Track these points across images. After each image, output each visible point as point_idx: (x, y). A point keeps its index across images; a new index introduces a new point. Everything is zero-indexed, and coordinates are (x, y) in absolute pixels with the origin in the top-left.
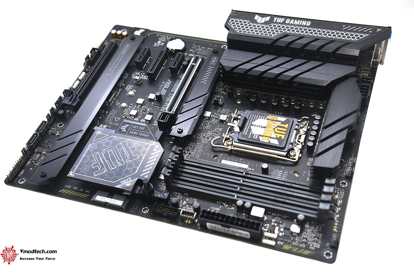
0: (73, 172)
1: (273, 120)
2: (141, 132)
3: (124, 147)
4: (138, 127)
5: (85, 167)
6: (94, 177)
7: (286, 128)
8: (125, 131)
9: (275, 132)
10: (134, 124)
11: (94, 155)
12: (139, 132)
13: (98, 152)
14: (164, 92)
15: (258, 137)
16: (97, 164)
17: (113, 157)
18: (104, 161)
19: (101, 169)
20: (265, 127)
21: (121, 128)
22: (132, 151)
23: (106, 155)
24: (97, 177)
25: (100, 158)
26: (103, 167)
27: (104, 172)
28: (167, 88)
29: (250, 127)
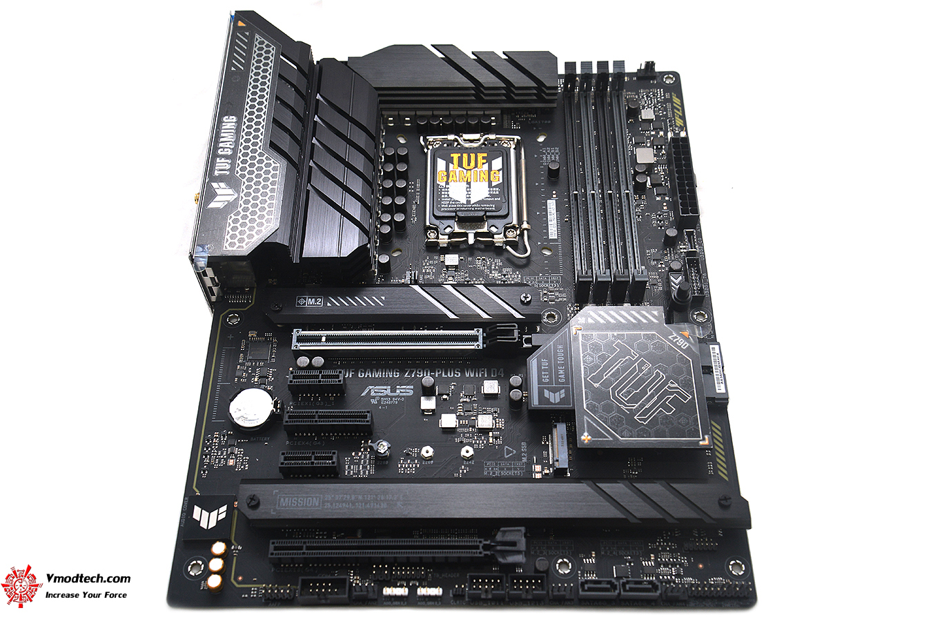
0: (701, 440)
1: (448, 176)
2: (556, 360)
3: (606, 376)
4: (543, 373)
5: (679, 423)
6: (693, 398)
7: (462, 155)
8: (563, 391)
9: (476, 166)
10: (540, 382)
11: (645, 420)
12: (557, 366)
13: (635, 418)
14: (402, 391)
15: (495, 187)
16: (664, 406)
17: (636, 386)
18: (652, 396)
19: (671, 393)
20: (469, 183)
21: (558, 400)
22: (609, 357)
23: (634, 400)
24: (692, 393)
25: (646, 407)
26: (666, 393)
27: (676, 385)
28: (389, 387)
29: (473, 204)
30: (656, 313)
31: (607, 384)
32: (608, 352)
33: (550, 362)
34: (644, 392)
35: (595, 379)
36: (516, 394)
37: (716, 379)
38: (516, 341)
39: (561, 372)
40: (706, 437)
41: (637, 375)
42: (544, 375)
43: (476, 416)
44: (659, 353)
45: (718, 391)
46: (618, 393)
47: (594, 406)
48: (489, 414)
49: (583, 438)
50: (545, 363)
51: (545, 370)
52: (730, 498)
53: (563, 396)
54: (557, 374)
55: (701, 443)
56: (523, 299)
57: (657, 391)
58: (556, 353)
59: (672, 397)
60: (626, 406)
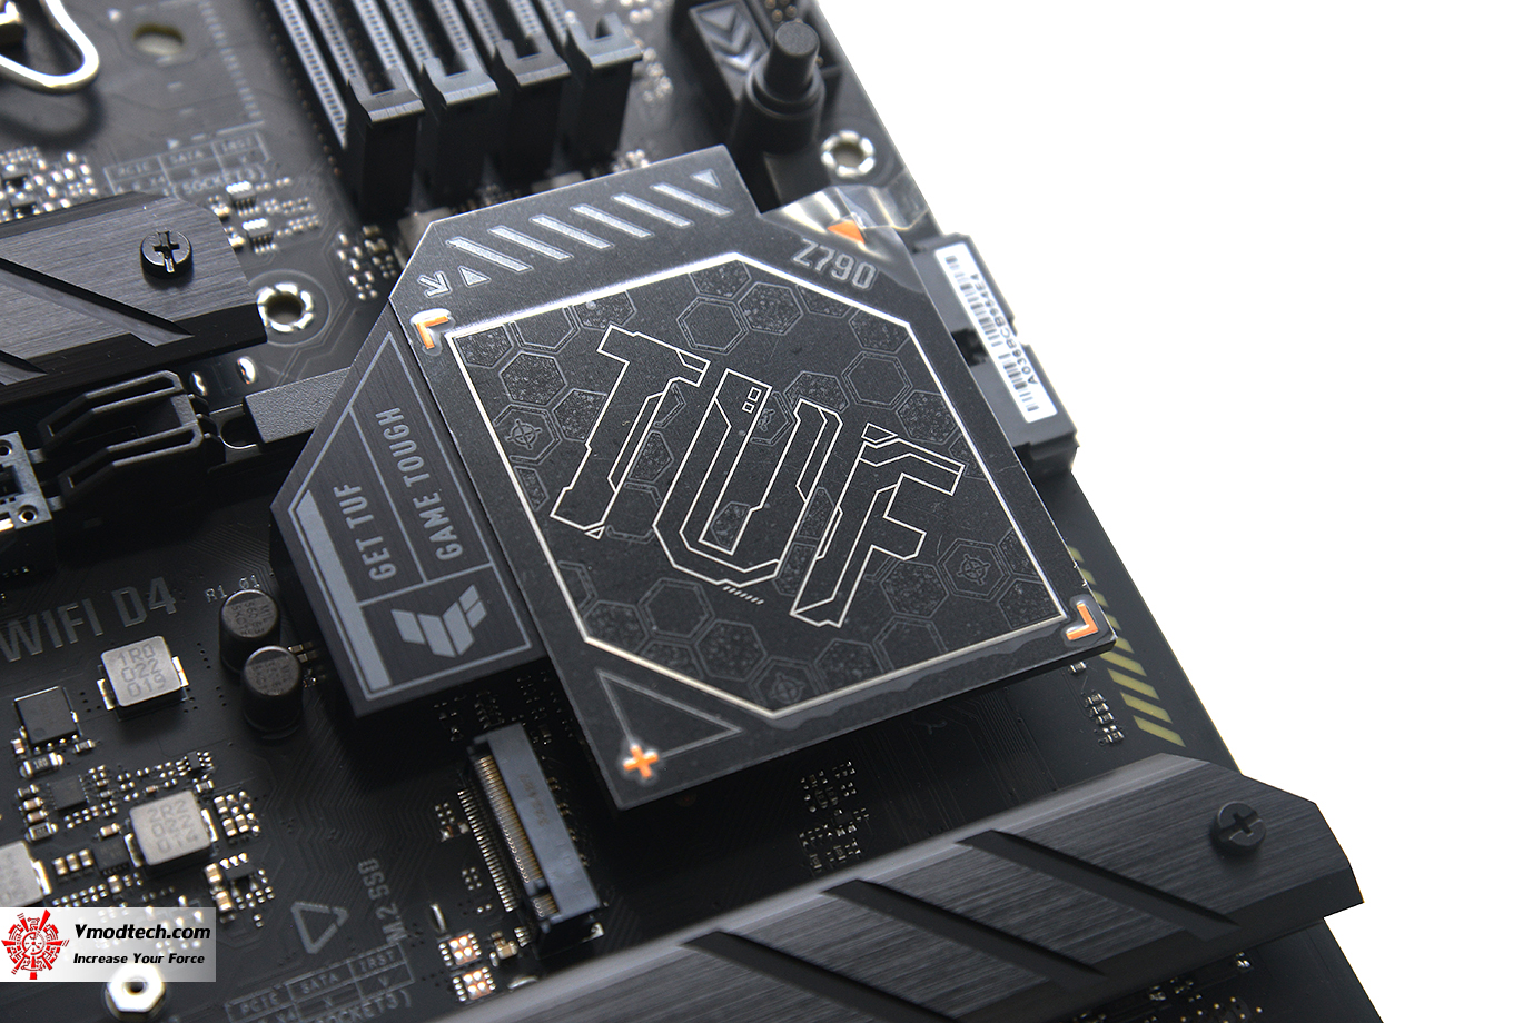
0: (1064, 625)
2: (394, 477)
3: (616, 480)
4: (361, 545)
5: (964, 584)
6: (974, 468)
8: (470, 596)
10: (361, 584)
11: (832, 611)
12: (405, 497)
13: (793, 613)
16: (880, 531)
17: (746, 487)
18: (821, 508)
19: (889, 475)
21: (464, 641)
22: (600, 402)
23: (761, 543)
24: (961, 451)
25: (816, 558)
26: (869, 479)
27: (893, 439)
30: (706, 178)
31: (634, 510)
32: (588, 384)
33: (371, 491)
34: (786, 500)
35: (582, 505)
36: (273, 670)
37: (1004, 374)
38: (195, 443)
39: (435, 518)
40: (1081, 605)
41: (735, 442)
42: (369, 551)
43: (122, 816)
44: (782, 329)
45: (1030, 417)
46: (693, 532)
47: (621, 619)
48: (172, 790)
49: (629, 763)
50: (352, 500)
51: (365, 531)
52: (1253, 815)
53: (478, 614)
54: (421, 533)
55: (1073, 632)
56: (158, 260)
57: (832, 481)
58: (381, 447)
59: (897, 486)
60: (741, 578)
